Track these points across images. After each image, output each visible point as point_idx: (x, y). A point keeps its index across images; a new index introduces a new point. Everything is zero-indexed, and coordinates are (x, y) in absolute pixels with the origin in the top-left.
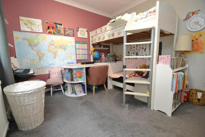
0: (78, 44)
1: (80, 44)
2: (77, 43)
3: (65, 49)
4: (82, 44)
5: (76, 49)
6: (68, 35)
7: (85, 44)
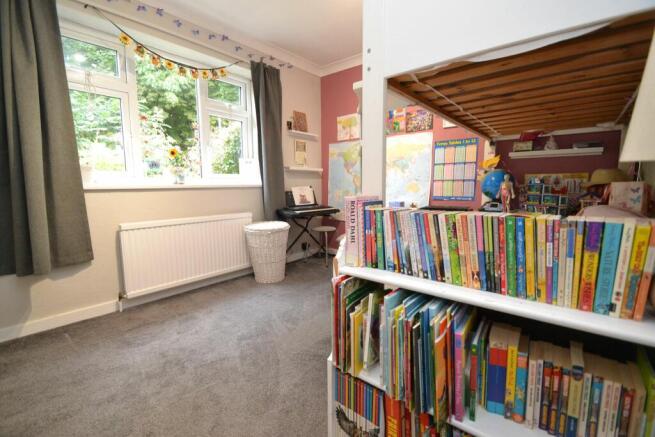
0: (442, 149)
1: (448, 149)
2: (440, 147)
3: (404, 167)
4: (455, 146)
5: (434, 165)
6: (418, 129)
7: (471, 144)
